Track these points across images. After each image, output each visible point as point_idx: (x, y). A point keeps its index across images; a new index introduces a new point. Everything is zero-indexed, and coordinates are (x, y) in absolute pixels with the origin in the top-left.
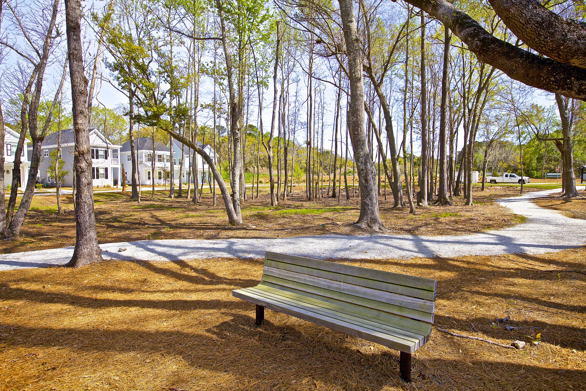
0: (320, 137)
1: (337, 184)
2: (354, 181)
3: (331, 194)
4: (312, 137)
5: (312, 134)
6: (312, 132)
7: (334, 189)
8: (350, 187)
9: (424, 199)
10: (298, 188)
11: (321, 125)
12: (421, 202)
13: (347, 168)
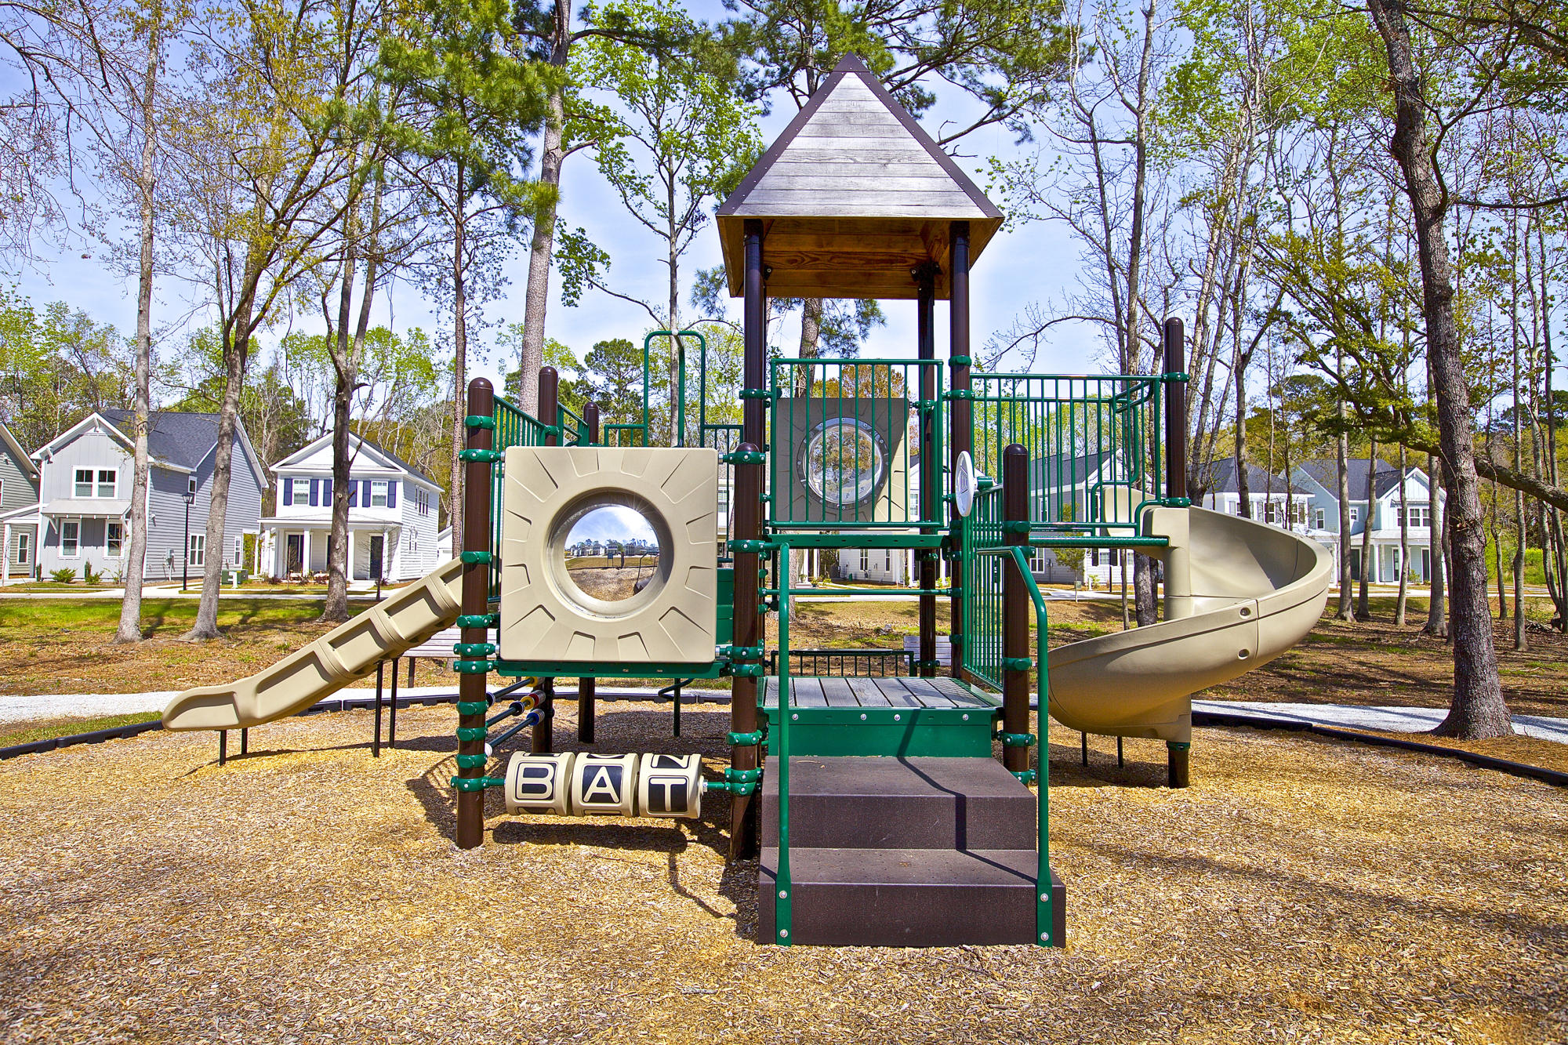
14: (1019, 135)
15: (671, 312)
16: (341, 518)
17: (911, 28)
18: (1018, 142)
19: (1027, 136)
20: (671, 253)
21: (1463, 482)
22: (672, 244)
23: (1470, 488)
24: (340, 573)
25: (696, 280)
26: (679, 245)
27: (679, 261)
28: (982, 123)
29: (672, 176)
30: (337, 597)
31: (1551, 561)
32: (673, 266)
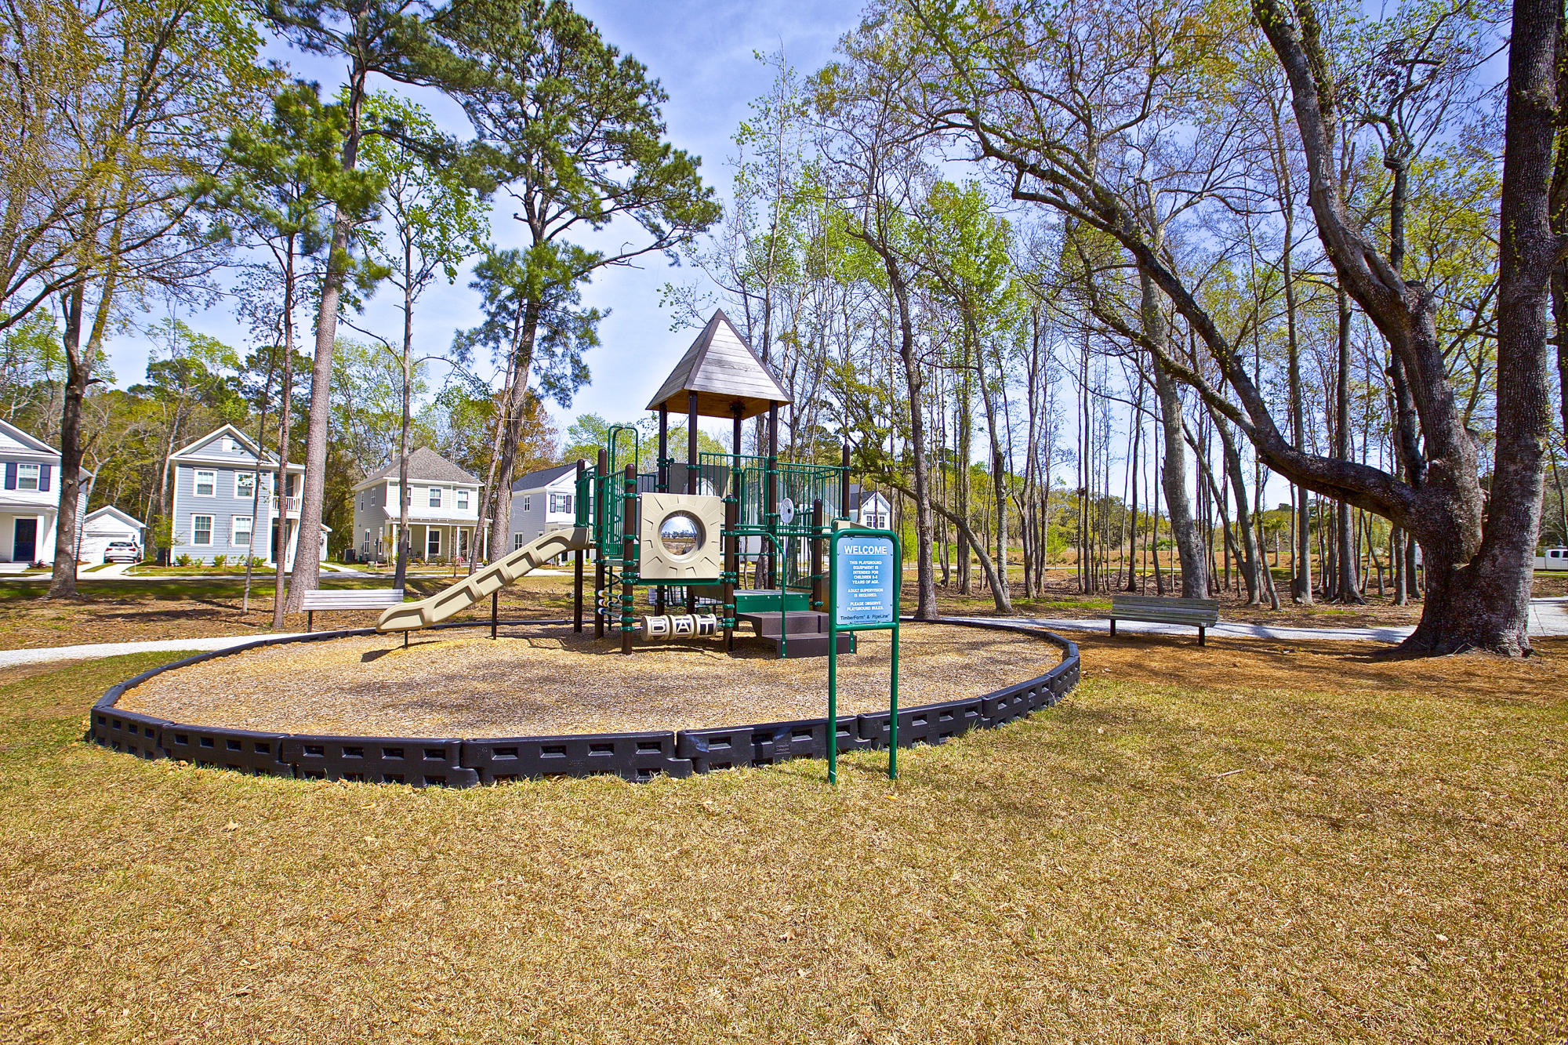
0: (1103, 480)
1: (1139, 567)
2: (1170, 562)
3: (1124, 584)
4: (1090, 481)
5: (1090, 477)
6: (1090, 473)
7: (1132, 575)
8: (1165, 573)
9: (1306, 591)
10: (1054, 573)
11: (1104, 458)
12: (1300, 597)
13: (1158, 535)
14: (671, 260)
15: (405, 348)
16: (71, 503)
17: (599, 168)
18: (671, 265)
19: (676, 262)
20: (407, 302)
21: (925, 510)
22: (408, 294)
23: (928, 513)
24: (68, 554)
25: (454, 336)
26: (413, 297)
27: (413, 307)
28: (651, 248)
29: (409, 240)
30: (64, 576)
31: (942, 548)
32: (408, 311)
